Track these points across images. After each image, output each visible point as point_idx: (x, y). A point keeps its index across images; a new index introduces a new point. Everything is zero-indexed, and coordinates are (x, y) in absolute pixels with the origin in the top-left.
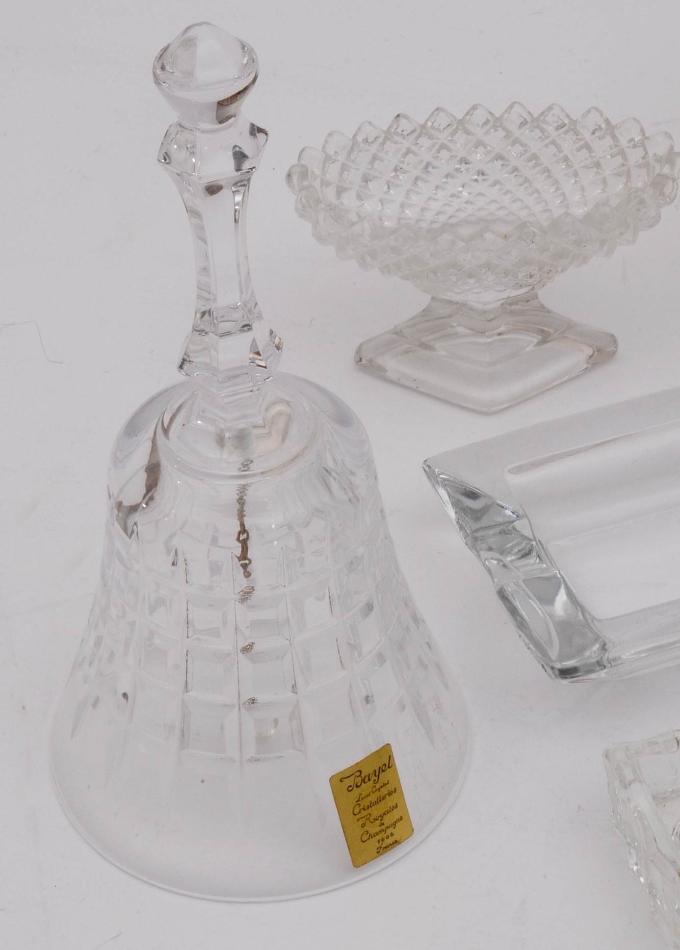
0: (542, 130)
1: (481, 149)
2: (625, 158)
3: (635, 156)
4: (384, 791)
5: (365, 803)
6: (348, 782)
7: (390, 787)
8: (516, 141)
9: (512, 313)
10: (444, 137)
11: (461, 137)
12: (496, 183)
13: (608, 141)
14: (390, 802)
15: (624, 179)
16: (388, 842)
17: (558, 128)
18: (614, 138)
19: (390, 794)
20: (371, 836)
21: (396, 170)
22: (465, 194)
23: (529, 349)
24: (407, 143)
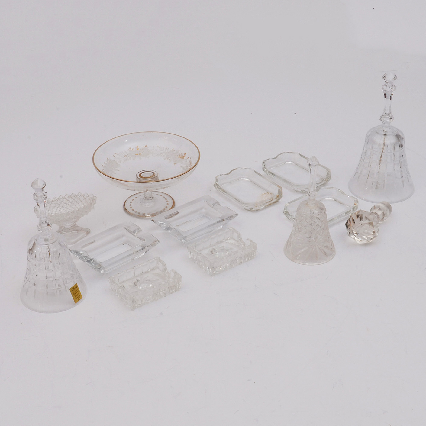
0: (72, 198)
1: (62, 203)
2: (86, 199)
3: (87, 199)
4: (77, 291)
5: (75, 293)
6: (72, 290)
7: (78, 290)
8: (68, 200)
9: (72, 228)
10: (56, 202)
11: (59, 201)
12: (66, 207)
13: (83, 197)
14: (78, 292)
15: (86, 203)
16: (79, 299)
17: (74, 197)
18: (84, 197)
19: (78, 291)
20: (77, 298)
21: (49, 208)
22: (61, 210)
23: (76, 233)
24: (50, 203)
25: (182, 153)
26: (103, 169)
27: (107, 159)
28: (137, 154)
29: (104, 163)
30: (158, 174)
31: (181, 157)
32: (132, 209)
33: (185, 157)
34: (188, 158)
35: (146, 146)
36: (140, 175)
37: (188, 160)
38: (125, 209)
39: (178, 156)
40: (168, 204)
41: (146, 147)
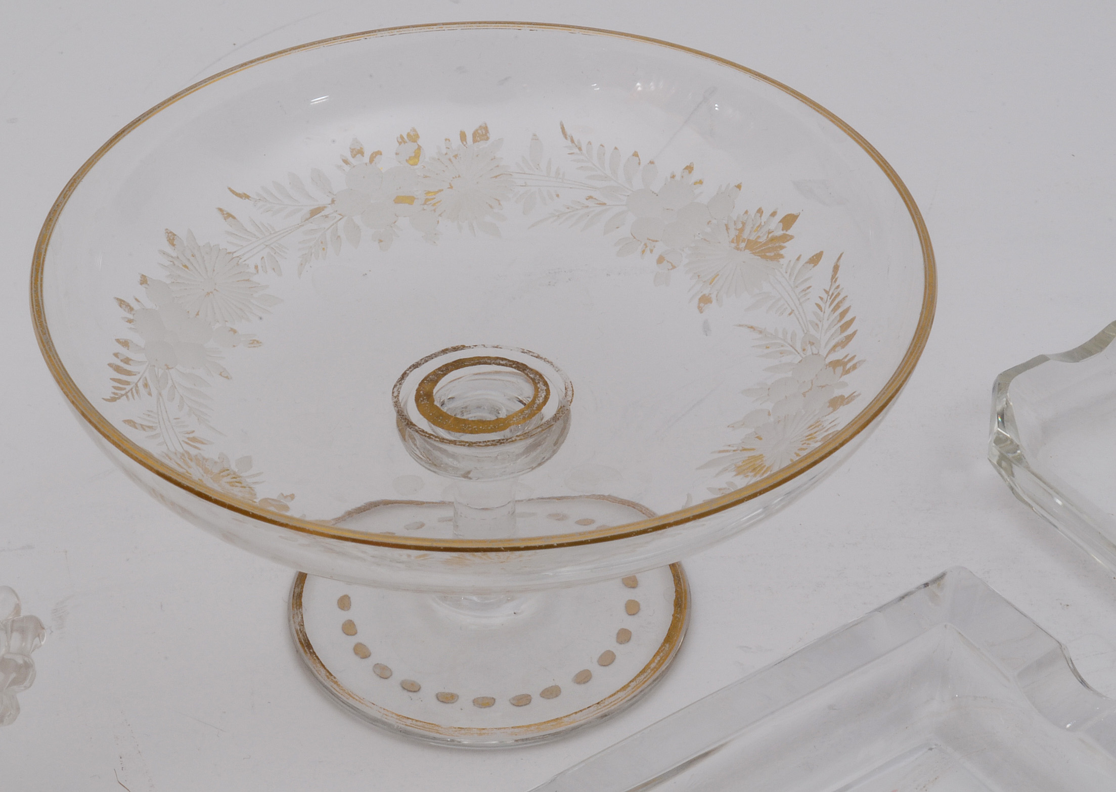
25: (760, 211)
26: (125, 344)
27: (172, 238)
28: (410, 200)
29: (144, 280)
30: (569, 391)
31: (751, 245)
32: (354, 640)
33: (790, 251)
34: (816, 259)
35: (482, 134)
36: (424, 396)
37: (821, 275)
38: (304, 645)
39: (733, 233)
40: (632, 608)
41: (483, 145)
